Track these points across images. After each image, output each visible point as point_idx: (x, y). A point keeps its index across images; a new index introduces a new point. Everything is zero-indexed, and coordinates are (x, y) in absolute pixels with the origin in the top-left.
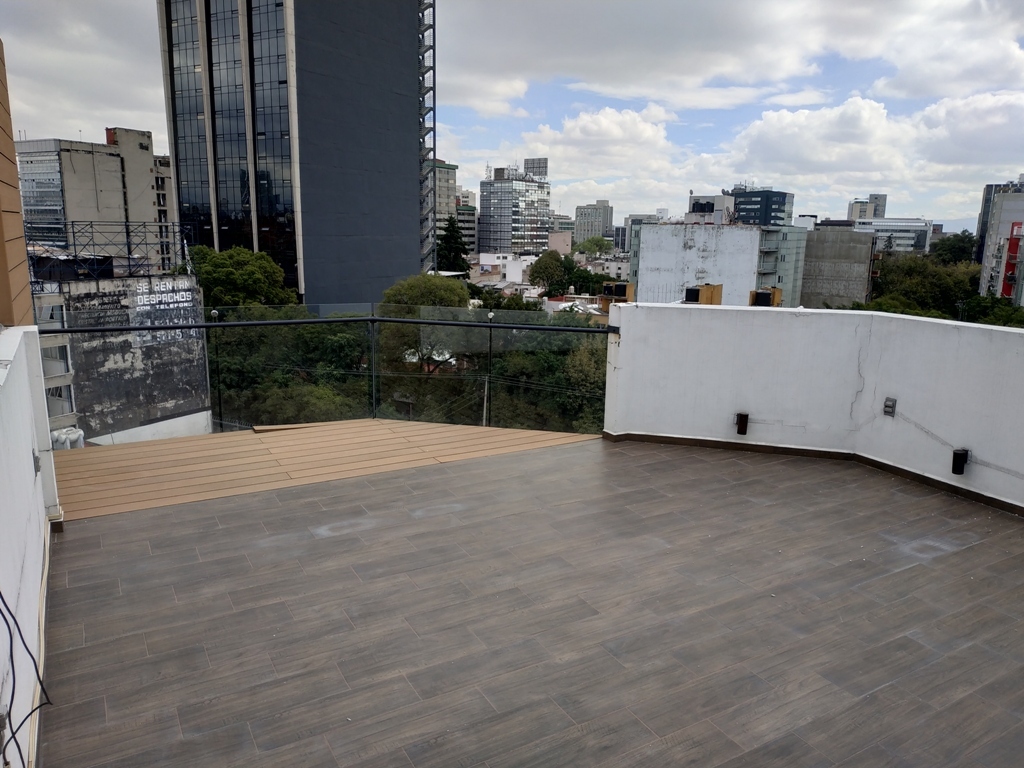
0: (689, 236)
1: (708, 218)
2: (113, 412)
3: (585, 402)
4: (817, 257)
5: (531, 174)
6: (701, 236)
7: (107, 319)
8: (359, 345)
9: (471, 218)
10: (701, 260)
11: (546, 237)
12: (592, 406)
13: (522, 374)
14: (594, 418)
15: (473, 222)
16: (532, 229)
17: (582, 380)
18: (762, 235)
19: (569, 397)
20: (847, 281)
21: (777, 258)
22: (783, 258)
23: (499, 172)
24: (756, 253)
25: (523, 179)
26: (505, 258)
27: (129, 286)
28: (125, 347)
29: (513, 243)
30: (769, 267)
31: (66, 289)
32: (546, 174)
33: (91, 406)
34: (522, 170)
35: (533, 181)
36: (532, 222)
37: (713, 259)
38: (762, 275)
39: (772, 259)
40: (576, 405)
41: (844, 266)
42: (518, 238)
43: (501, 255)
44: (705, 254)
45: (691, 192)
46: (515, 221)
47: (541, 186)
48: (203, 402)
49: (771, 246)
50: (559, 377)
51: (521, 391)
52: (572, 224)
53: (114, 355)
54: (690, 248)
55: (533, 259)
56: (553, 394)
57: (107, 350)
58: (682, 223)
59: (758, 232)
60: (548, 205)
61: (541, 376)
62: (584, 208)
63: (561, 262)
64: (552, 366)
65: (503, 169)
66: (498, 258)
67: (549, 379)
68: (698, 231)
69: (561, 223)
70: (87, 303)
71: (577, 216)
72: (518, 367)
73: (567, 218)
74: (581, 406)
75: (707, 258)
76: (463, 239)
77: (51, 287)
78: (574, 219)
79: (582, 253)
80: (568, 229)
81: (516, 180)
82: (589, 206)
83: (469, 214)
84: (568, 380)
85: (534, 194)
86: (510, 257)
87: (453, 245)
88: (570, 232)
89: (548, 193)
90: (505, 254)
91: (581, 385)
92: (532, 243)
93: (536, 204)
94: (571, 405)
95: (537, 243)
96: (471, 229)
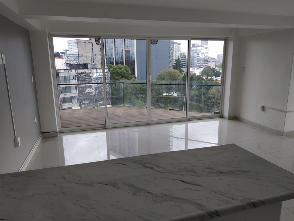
2: (87, 103)
3: (214, 104)
5: (203, 45)
7: (86, 79)
11: (207, 63)
13: (195, 96)
15: (185, 59)
16: (203, 61)
17: (214, 97)
19: (209, 103)
25: (200, 46)
27: (91, 71)
28: (91, 87)
29: (197, 65)
31: (77, 71)
32: (207, 45)
33: (82, 101)
34: (200, 44)
35: (203, 47)
36: (203, 59)
42: (199, 64)
43: (193, 68)
46: (198, 59)
47: (206, 48)
48: (110, 103)
50: (206, 96)
51: (194, 101)
52: (216, 60)
53: (88, 89)
55: (202, 69)
57: (86, 87)
60: (208, 54)
61: (201, 96)
62: (219, 56)
63: (211, 69)
64: (204, 93)
65: (195, 44)
67: (203, 97)
69: (213, 60)
70: (82, 75)
71: (217, 58)
72: (194, 94)
73: (214, 58)
76: (182, 63)
77: (73, 71)
79: (218, 67)
81: (198, 47)
82: (221, 54)
83: (184, 57)
84: (209, 97)
85: (204, 51)
86: (196, 69)
87: (179, 65)
88: (215, 62)
89: (208, 50)
90: (194, 68)
91: (213, 99)
92: (203, 65)
93: (204, 54)
94: (210, 105)
95: (205, 65)
96: (185, 62)
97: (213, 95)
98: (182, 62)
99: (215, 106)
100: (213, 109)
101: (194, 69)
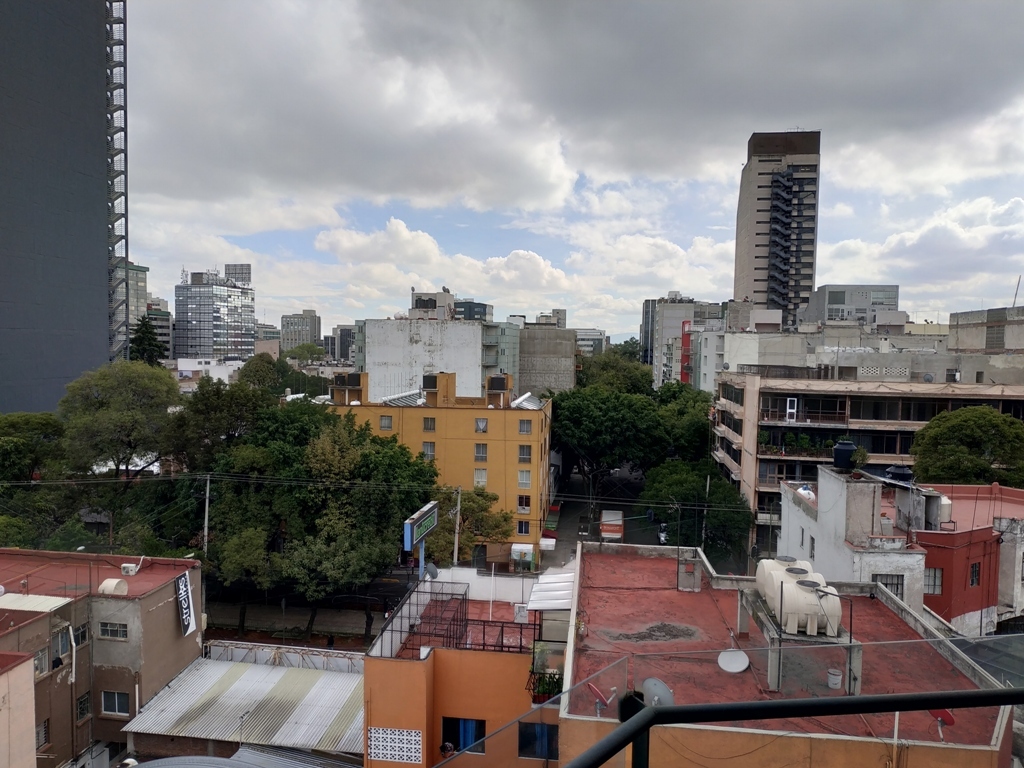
0: (414, 330)
1: (431, 314)
3: (329, 496)
4: (529, 353)
5: (234, 280)
6: (426, 331)
8: (31, 452)
9: (164, 324)
10: (428, 354)
11: (251, 344)
12: (337, 500)
13: (253, 469)
14: (341, 514)
15: (168, 327)
16: (236, 336)
17: (325, 471)
18: (483, 329)
19: (310, 492)
20: (556, 374)
21: (498, 352)
22: (503, 351)
23: (197, 277)
24: (480, 346)
25: (224, 285)
26: (208, 363)
29: (214, 350)
30: (490, 361)
32: (249, 280)
34: (222, 275)
35: (235, 287)
36: (235, 328)
37: (439, 353)
38: (486, 367)
39: (493, 353)
40: (318, 501)
41: (553, 360)
42: (220, 345)
43: (202, 360)
44: (431, 348)
45: (413, 289)
46: (216, 327)
47: (244, 292)
49: (491, 341)
50: (298, 469)
51: (252, 488)
52: (278, 333)
54: (417, 342)
55: (241, 364)
56: (291, 490)
58: (406, 319)
59: (480, 327)
60: (253, 312)
61: (276, 470)
62: (290, 317)
63: (274, 365)
64: (289, 457)
65: (202, 274)
66: (200, 363)
67: (284, 473)
68: (423, 326)
69: (267, 332)
71: (283, 326)
72: (248, 462)
73: (272, 327)
74: (324, 501)
75: (433, 352)
76: (160, 338)
78: (279, 328)
79: (293, 358)
80: (273, 338)
81: (217, 285)
82: (295, 316)
83: (163, 320)
84: (309, 472)
85: (237, 301)
86: (214, 362)
87: (147, 347)
88: (277, 341)
89: (253, 299)
90: (207, 360)
91: (324, 477)
92: (236, 350)
93: (240, 311)
94: (313, 501)
95: (242, 350)
96: (165, 335)
97: (324, 461)
98: (161, 335)
99: (332, 504)
100: (326, 515)
101: (209, 363)
